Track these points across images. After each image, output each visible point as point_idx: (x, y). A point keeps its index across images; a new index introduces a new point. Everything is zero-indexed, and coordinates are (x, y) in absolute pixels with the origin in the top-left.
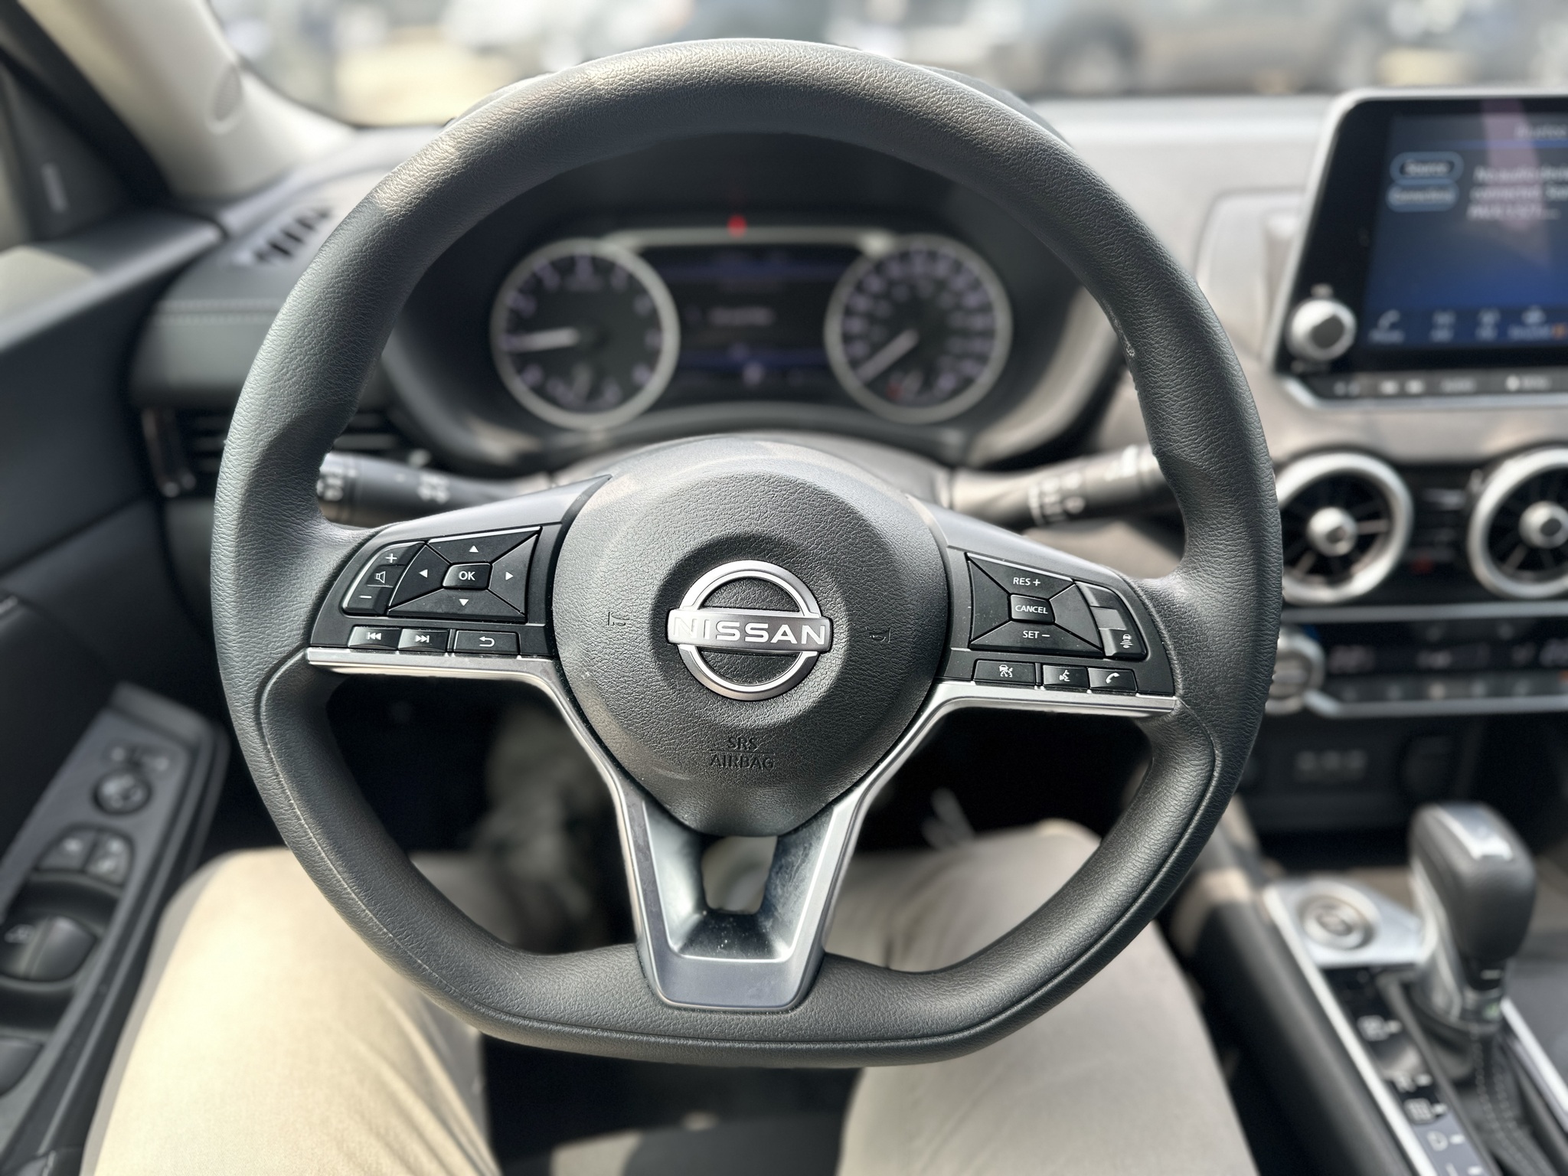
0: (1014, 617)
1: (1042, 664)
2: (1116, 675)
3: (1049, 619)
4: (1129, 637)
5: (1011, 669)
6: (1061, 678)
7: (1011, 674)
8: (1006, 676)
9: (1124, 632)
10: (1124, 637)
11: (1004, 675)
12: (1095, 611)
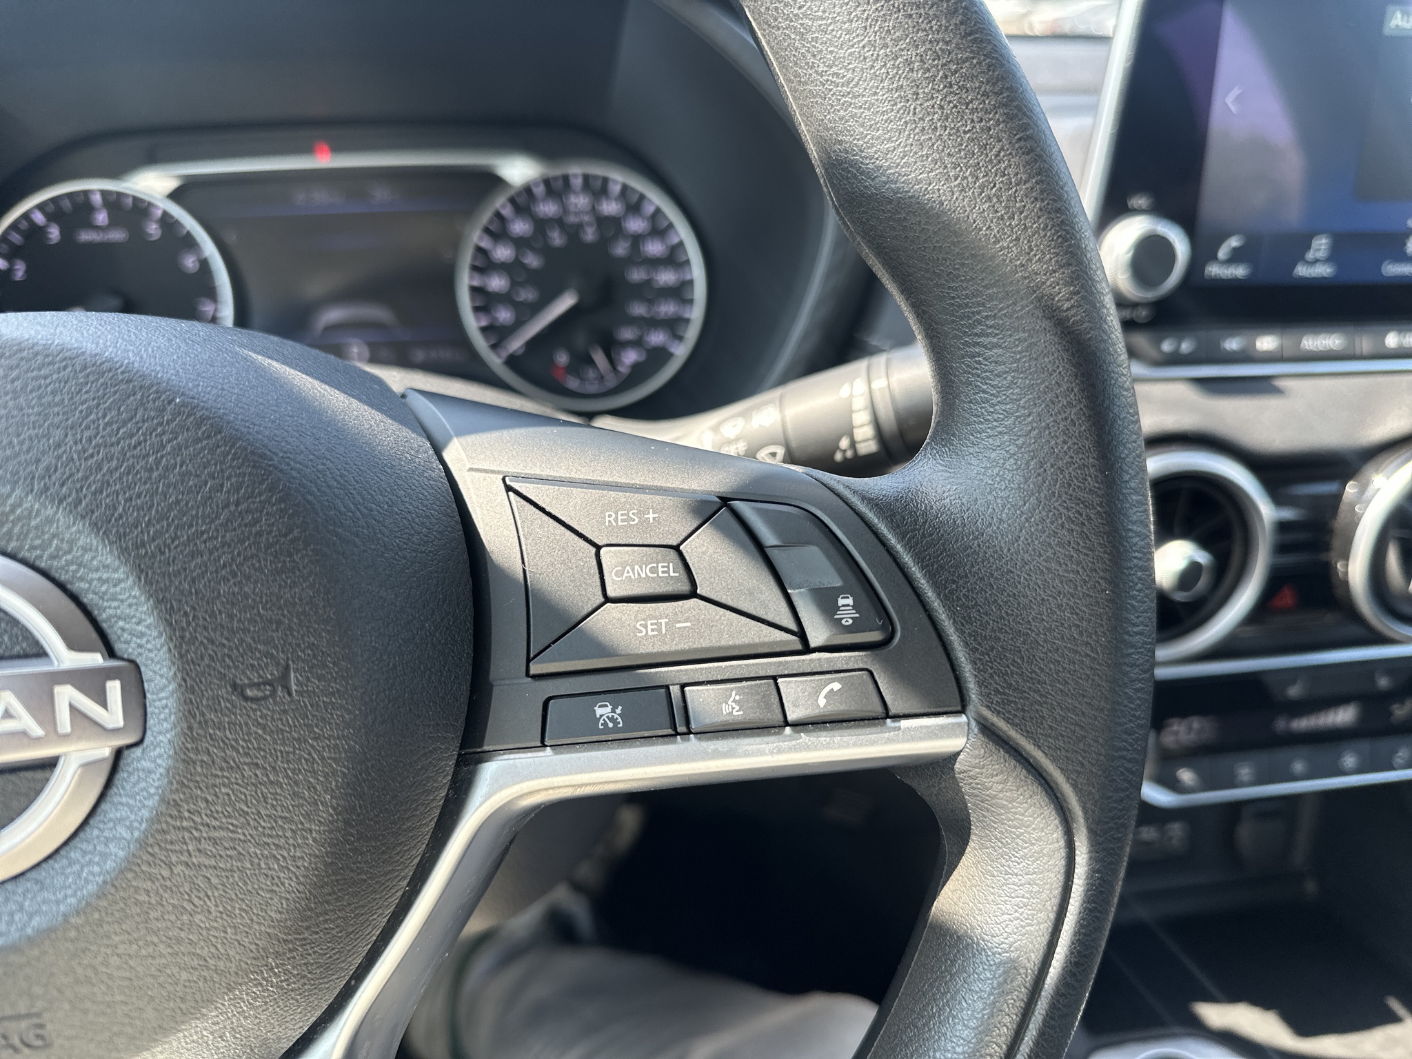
0: (611, 593)
1: (683, 686)
2: (836, 686)
3: (685, 587)
4: (850, 601)
5: (619, 711)
6: (726, 709)
7: (620, 720)
8: (611, 725)
9: (837, 592)
10: (841, 602)
11: (605, 724)
12: (774, 555)
